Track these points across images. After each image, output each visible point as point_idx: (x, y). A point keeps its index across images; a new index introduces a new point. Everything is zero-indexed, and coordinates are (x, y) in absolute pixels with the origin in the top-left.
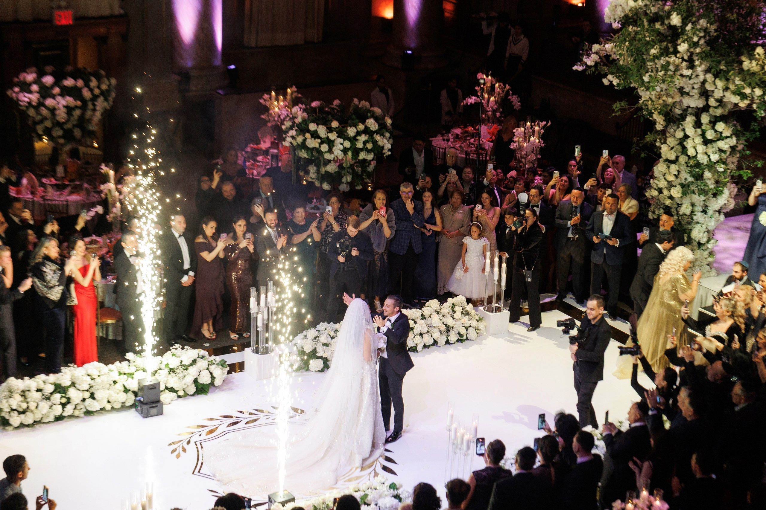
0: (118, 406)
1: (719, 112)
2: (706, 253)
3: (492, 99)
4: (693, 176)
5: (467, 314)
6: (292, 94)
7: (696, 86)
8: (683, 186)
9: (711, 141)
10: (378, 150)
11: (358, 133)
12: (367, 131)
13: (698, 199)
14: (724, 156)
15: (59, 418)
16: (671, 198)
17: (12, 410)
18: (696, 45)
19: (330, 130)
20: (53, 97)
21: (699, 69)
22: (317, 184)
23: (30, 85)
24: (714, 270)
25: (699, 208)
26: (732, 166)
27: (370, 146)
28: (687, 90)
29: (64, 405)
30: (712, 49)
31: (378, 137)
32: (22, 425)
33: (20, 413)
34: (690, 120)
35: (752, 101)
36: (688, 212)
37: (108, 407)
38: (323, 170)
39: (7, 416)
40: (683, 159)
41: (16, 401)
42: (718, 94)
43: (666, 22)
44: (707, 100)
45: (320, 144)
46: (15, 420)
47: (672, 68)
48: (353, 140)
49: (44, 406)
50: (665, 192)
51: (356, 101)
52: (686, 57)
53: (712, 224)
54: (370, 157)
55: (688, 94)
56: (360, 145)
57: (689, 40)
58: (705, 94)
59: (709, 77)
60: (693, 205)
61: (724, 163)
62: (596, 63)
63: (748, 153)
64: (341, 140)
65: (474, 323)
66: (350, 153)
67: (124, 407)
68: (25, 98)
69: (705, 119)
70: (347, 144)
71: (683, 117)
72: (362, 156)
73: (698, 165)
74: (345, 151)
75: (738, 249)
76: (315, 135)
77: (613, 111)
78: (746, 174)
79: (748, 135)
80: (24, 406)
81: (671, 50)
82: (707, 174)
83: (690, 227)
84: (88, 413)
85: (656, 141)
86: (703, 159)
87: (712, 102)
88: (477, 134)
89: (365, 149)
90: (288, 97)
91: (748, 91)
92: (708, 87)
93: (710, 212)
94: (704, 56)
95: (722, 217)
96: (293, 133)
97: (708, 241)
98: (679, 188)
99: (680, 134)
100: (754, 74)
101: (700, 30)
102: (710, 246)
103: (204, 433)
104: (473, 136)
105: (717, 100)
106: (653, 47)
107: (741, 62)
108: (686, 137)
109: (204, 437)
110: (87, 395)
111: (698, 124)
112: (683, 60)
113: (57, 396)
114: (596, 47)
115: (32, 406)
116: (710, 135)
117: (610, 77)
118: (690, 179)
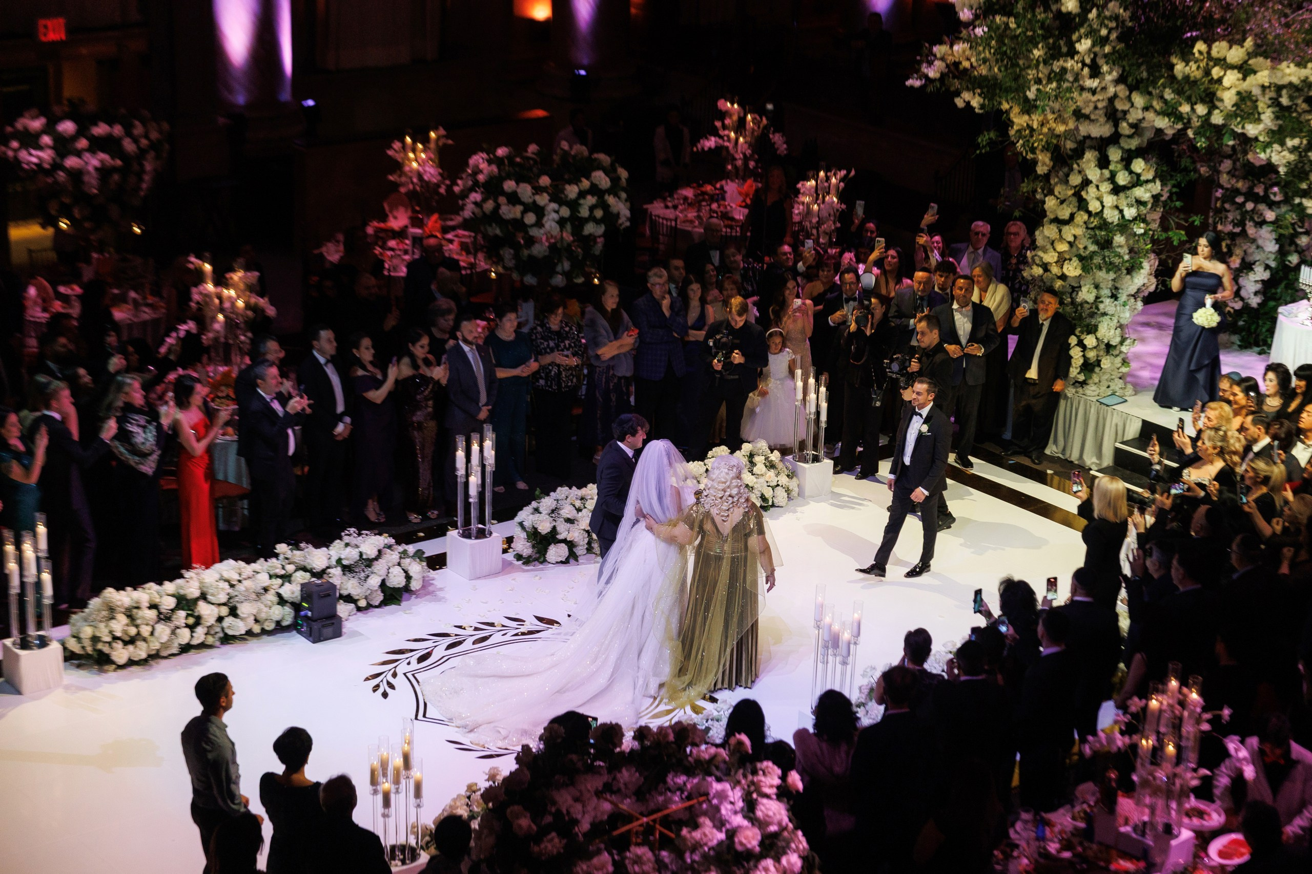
0: (270, 626)
1: (1134, 144)
2: (1118, 360)
3: (741, 139)
4: (1096, 242)
5: (771, 466)
6: (438, 138)
7: (1100, 105)
8: (1081, 259)
9: (1125, 188)
10: (610, 218)
11: (582, 194)
12: (594, 190)
13: (1105, 277)
14: (1143, 210)
15: (186, 649)
16: (1063, 277)
17: (115, 638)
18: (1104, 41)
19: (538, 190)
20: (78, 154)
21: (1109, 78)
22: (515, 276)
23: (37, 135)
24: (1130, 386)
25: (1106, 292)
26: (1155, 226)
27: (599, 213)
28: (1086, 111)
29: (192, 628)
30: (1128, 46)
31: (611, 200)
32: (131, 663)
33: (126, 643)
34: (1090, 156)
35: (1188, 125)
36: (1091, 298)
37: (257, 629)
38: (526, 252)
39: (106, 649)
40: (1081, 217)
41: (120, 625)
42: (1135, 115)
43: (1054, 8)
44: (1116, 125)
45: (524, 213)
46: (120, 654)
47: (1070, 77)
48: (574, 205)
49: (163, 631)
50: (1055, 270)
51: (565, 145)
52: (1088, 61)
53: (1126, 316)
54: (600, 230)
55: (1087, 117)
56: (584, 212)
57: (1092, 33)
58: (1113, 115)
59: (1122, 90)
60: (1097, 287)
61: (1144, 221)
62: (942, 75)
63: (1178, 204)
64: (554, 206)
65: (783, 480)
66: (569, 227)
67: (280, 628)
68: (32, 157)
69: (1115, 155)
70: (565, 212)
71: (1078, 153)
72: (590, 229)
73: (1104, 225)
74: (562, 222)
75: (1156, 355)
76: (514, 199)
77: (978, 146)
78: (1178, 236)
79: (1179, 177)
80: (133, 631)
81: (1064, 49)
82: (1119, 239)
83: (1093, 322)
84: (227, 639)
85: (1034, 191)
86: (1111, 216)
87: (1124, 128)
88: (720, 196)
89: (592, 218)
90: (432, 145)
91: (1185, 108)
92: (1120, 106)
93: (1123, 297)
94: (1114, 58)
95: (1140, 305)
96: (476, 196)
97: (1122, 343)
98: (1075, 262)
99: (1075, 180)
100: (1195, 82)
101: (1110, 18)
102: (1124, 349)
103: (414, 661)
104: (713, 198)
105: (1132, 126)
106: (1036, 46)
107: (1172, 67)
108: (1086, 182)
109: (414, 665)
110: (224, 611)
111: (1103, 163)
112: (1084, 64)
113: (182, 614)
114: (939, 50)
115: (145, 631)
116: (1122, 179)
117: (966, 96)
118: (1092, 248)
